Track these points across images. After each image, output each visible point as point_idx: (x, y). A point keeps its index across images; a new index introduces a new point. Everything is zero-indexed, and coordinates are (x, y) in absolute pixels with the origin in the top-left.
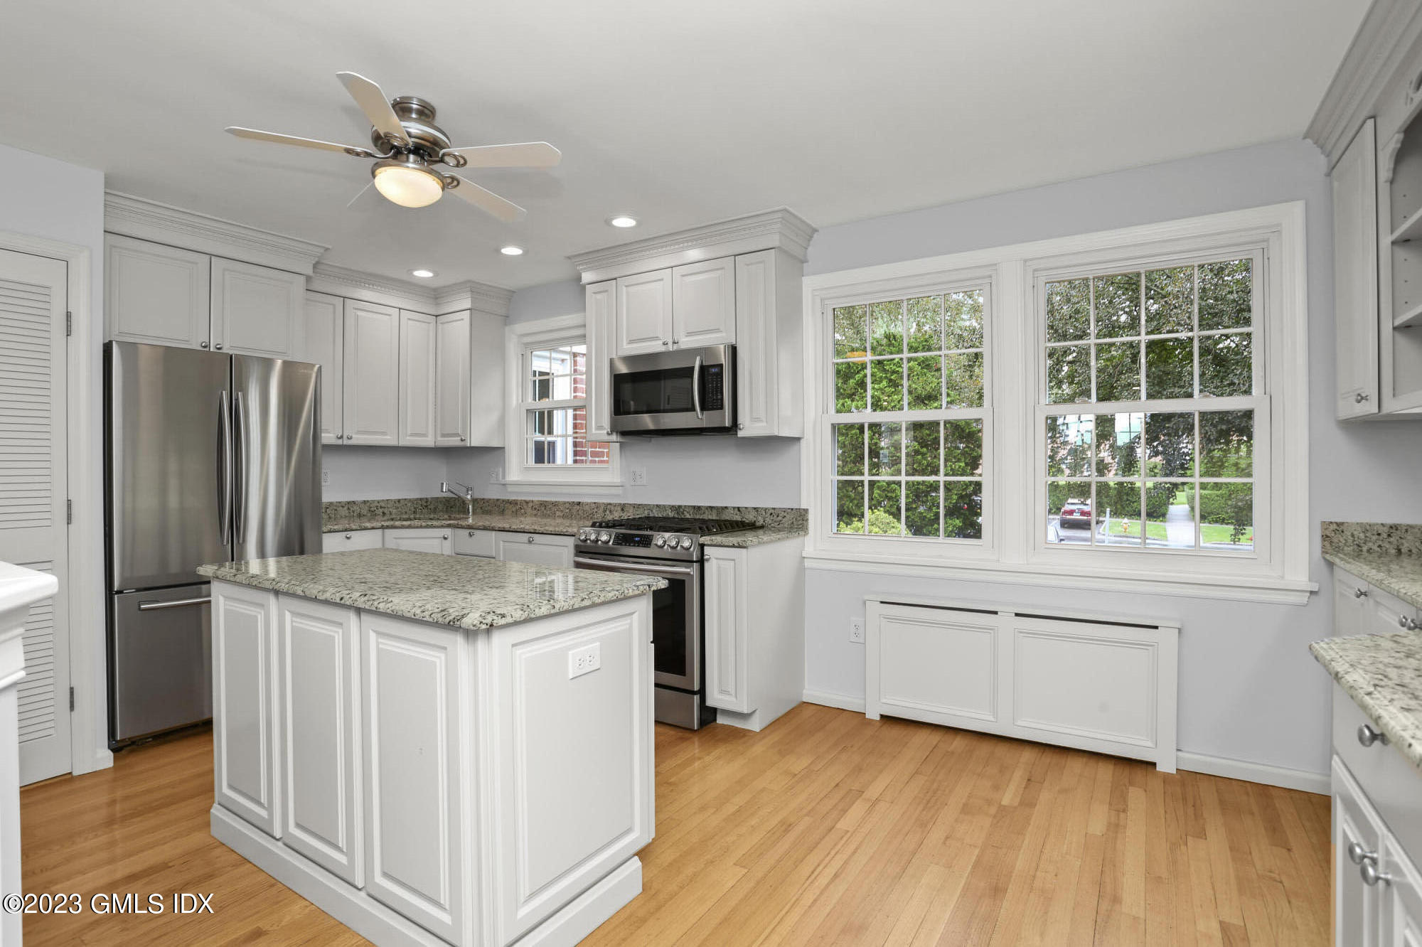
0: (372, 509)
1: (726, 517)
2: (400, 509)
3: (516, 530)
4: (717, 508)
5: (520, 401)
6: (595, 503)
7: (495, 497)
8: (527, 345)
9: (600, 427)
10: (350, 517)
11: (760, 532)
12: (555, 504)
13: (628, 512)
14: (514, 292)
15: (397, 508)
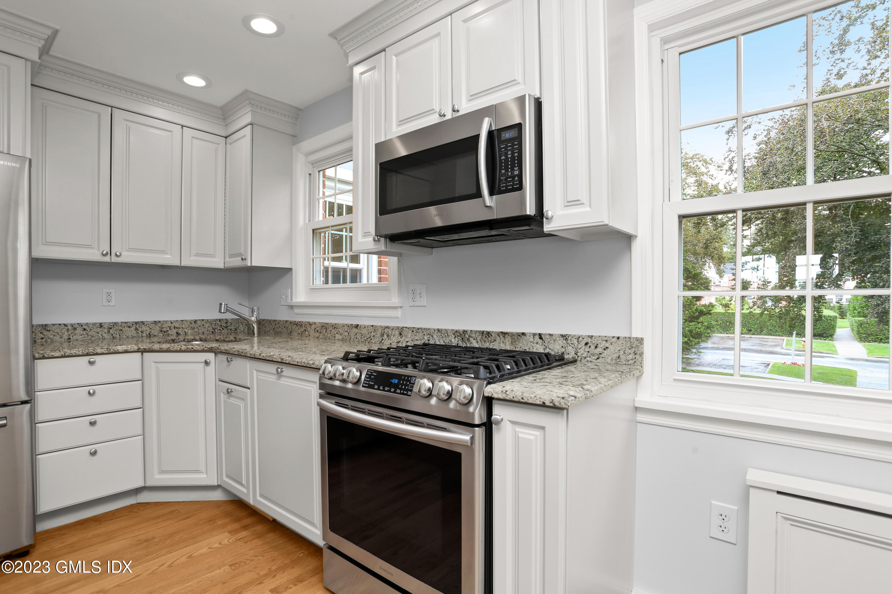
0: (165, 329)
1: (523, 346)
2: (196, 330)
3: (265, 358)
4: (511, 335)
5: (307, 221)
6: (372, 326)
7: (285, 319)
8: (314, 164)
9: (366, 234)
10: (137, 338)
11: (571, 368)
12: (335, 326)
13: (406, 336)
14: (300, 110)
15: (193, 329)
